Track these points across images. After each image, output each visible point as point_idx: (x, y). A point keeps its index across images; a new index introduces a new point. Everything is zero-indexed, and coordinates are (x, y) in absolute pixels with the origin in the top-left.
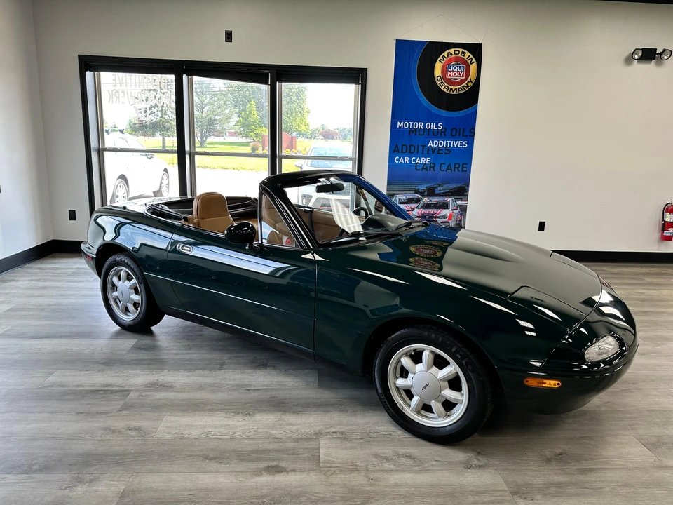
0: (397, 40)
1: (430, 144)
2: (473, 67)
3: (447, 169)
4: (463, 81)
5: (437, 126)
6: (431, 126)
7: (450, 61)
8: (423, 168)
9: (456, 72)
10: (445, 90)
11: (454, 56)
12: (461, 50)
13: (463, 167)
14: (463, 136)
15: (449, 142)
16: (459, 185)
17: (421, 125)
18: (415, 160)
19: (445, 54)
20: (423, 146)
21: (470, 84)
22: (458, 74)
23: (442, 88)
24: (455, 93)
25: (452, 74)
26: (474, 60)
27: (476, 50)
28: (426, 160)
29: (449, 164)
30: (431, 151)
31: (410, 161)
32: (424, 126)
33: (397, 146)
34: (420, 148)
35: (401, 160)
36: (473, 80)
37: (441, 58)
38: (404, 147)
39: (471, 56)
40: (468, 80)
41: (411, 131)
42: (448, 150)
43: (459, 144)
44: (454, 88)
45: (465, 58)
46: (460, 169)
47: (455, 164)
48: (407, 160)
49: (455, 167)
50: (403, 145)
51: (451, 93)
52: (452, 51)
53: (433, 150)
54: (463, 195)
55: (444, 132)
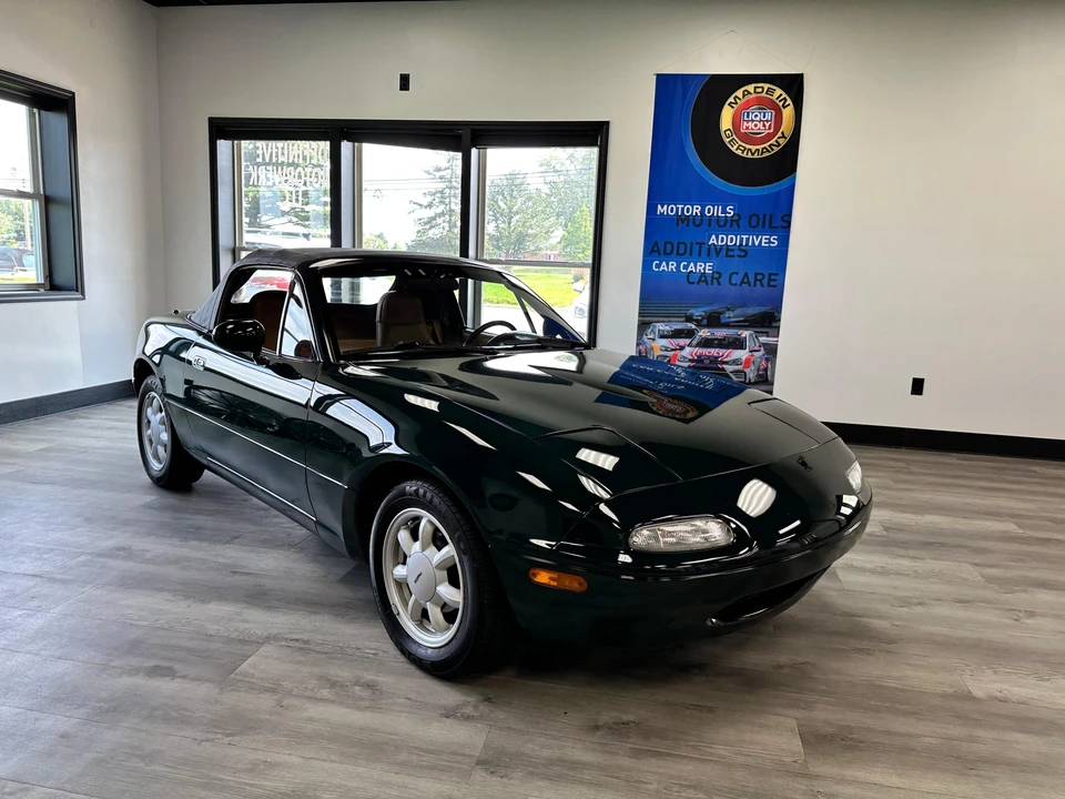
0: (658, 75)
1: (713, 240)
2: (788, 113)
3: (742, 282)
4: (769, 137)
5: (724, 211)
6: (714, 211)
7: (747, 105)
8: (700, 281)
9: (757, 122)
10: (739, 152)
11: (754, 95)
12: (766, 86)
13: (770, 280)
14: (770, 226)
15: (745, 237)
16: (763, 309)
17: (696, 210)
18: (686, 267)
19: (739, 93)
20: (701, 244)
21: (783, 142)
22: (760, 125)
23: (734, 149)
24: (756, 156)
25: (751, 125)
26: (789, 101)
27: (793, 85)
28: (705, 267)
29: (746, 274)
30: (713, 252)
31: (678, 267)
32: (702, 212)
33: (656, 243)
34: (696, 248)
35: (664, 266)
36: (788, 135)
37: (731, 99)
38: (669, 246)
39: (784, 95)
40: (779, 134)
41: (681, 219)
42: (744, 251)
43: (764, 240)
44: (754, 148)
45: (774, 98)
46: (765, 282)
47: (756, 274)
48: (672, 266)
49: (756, 280)
50: (666, 243)
51: (750, 156)
52: (750, 88)
53: (718, 250)
54: (770, 326)
55: (737, 221)
